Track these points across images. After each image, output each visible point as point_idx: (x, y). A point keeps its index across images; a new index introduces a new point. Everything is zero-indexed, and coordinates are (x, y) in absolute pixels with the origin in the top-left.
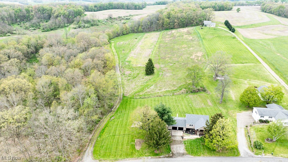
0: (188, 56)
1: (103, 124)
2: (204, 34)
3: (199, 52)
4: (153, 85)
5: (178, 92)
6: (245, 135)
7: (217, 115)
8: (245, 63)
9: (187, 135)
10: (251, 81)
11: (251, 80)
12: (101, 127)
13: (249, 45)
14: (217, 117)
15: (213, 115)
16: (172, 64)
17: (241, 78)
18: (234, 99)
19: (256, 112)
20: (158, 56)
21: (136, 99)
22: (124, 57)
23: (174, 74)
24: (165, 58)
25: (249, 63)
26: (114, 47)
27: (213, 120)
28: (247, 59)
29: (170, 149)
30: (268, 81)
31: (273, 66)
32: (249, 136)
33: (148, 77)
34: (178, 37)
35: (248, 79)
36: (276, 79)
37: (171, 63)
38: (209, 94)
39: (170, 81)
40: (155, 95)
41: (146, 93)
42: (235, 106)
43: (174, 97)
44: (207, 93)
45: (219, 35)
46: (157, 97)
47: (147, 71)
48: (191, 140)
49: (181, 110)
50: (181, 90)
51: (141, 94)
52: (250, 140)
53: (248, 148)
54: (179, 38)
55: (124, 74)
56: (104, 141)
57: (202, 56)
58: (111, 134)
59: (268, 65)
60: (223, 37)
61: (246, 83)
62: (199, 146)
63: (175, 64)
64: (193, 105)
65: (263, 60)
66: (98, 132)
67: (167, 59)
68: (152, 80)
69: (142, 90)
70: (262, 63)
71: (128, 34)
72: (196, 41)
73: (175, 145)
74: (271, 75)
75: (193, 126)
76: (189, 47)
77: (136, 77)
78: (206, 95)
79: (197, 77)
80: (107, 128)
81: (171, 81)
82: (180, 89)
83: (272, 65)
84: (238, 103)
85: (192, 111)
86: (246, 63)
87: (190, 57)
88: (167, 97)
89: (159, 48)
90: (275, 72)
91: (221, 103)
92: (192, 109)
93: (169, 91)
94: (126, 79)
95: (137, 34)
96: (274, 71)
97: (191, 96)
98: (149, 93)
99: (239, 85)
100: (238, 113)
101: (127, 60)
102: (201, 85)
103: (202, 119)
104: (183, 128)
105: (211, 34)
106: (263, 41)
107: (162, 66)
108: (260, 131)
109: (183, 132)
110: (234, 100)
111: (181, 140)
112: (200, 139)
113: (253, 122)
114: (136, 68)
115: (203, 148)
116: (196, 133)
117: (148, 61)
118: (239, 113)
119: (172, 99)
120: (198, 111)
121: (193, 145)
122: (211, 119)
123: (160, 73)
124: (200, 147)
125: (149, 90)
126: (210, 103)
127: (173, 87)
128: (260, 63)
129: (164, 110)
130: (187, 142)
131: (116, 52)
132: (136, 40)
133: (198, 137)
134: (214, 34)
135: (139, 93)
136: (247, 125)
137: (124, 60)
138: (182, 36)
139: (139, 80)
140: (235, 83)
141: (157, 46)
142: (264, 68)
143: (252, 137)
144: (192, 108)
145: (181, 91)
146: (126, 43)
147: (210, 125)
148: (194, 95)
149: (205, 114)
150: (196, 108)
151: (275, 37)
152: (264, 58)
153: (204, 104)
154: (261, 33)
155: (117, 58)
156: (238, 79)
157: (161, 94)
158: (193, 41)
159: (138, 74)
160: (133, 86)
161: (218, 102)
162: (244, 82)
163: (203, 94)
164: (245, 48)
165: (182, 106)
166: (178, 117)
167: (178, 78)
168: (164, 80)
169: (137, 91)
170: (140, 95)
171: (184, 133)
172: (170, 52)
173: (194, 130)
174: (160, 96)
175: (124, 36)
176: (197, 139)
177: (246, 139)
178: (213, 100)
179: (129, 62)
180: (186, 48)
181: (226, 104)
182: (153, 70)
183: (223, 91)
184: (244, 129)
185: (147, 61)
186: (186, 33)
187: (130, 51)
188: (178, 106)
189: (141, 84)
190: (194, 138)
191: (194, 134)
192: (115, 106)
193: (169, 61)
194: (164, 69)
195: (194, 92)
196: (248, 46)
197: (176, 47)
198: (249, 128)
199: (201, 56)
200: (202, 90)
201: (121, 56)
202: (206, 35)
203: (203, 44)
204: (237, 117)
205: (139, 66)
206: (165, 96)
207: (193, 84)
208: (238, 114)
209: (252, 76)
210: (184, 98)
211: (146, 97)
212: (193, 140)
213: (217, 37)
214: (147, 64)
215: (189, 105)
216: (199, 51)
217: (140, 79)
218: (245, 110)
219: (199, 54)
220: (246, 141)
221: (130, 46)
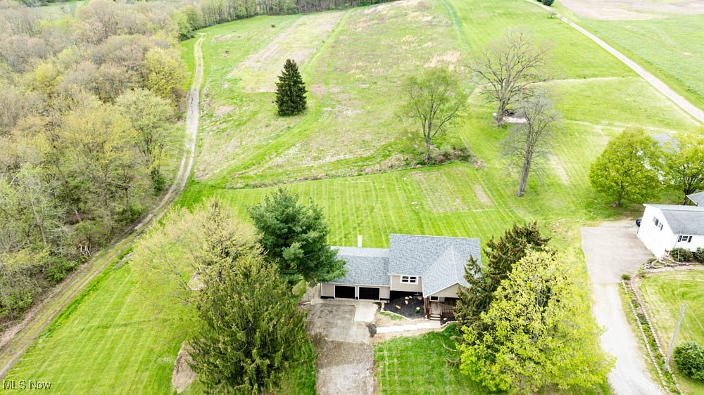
0: (419, 63)
1: (84, 279)
2: (467, 8)
3: (449, 52)
4: (297, 145)
5: (378, 163)
6: (627, 315)
7: (517, 233)
8: (589, 77)
9: (392, 318)
10: (616, 126)
11: (615, 124)
12: (70, 292)
13: (595, 32)
14: (514, 243)
15: (498, 238)
16: (368, 85)
17: (583, 117)
18: (565, 180)
19: (657, 222)
20: (326, 65)
21: (230, 191)
22: (223, 69)
23: (369, 112)
24: (348, 69)
25: (604, 76)
26: (202, 47)
27: (501, 259)
28: (595, 67)
29: (314, 384)
30: (668, 125)
31: (679, 82)
32: (642, 317)
33: (285, 121)
34: (392, 18)
35: (604, 122)
36: (693, 118)
37: (364, 82)
38: (482, 168)
39: (353, 132)
40: (299, 174)
41: (269, 168)
42: (572, 205)
43: (362, 180)
44: (472, 164)
45: (510, 10)
46: (304, 183)
47: (281, 102)
48: (407, 339)
49: (380, 223)
50: (385, 156)
51: (251, 174)
52: (649, 336)
53: (649, 375)
54: (394, 20)
55: (212, 116)
56: (56, 352)
57: (458, 61)
58: (95, 322)
59: (662, 80)
60: (521, 14)
61: (600, 131)
62: (437, 370)
63: (375, 83)
64: (424, 203)
65: (644, 68)
66: (50, 312)
67: (353, 71)
68: (296, 130)
69: (258, 162)
70: (642, 76)
71: (253, 16)
72: (442, 26)
73: (337, 364)
74: (675, 107)
75: (417, 280)
76: (421, 42)
77: (245, 123)
78: (469, 171)
79: (442, 111)
80: (93, 295)
81: (358, 132)
82: (383, 156)
83: (675, 81)
84: (581, 192)
85: (421, 226)
86: (594, 76)
87: (423, 66)
88: (337, 181)
89: (333, 47)
90: (687, 98)
91: (522, 195)
92: (420, 220)
93: (347, 162)
94: (215, 128)
95: (280, 17)
96: (682, 95)
97: (419, 175)
98: (280, 170)
99: (576, 138)
100: (586, 228)
101: (229, 76)
102: (453, 140)
103: (453, 252)
104: (377, 290)
105: (484, 7)
106: (634, 24)
107: (336, 90)
108: (683, 295)
109: (376, 307)
110: (565, 182)
111: (367, 340)
112: (441, 335)
113: (646, 258)
114: (250, 98)
115: (452, 377)
116: (428, 311)
117: (285, 71)
118: (590, 229)
119: (355, 187)
120: (442, 226)
121: (412, 364)
122: (488, 254)
123: (325, 109)
124: (442, 375)
125: (280, 160)
126: (484, 195)
127: (361, 148)
128: (638, 75)
129: (290, 219)
130: (389, 350)
131: (203, 58)
132: (273, 29)
133: (435, 325)
134: (496, 8)
135: (247, 171)
136: (627, 274)
137: (222, 76)
138: (402, 15)
139: (253, 132)
140: (562, 133)
141: (330, 41)
142: (650, 88)
143: (654, 320)
144: (421, 215)
145: (388, 162)
146: (239, 37)
147: (483, 278)
148: (429, 171)
149: (465, 234)
150: (436, 215)
151: (665, 17)
152: (647, 64)
153: (464, 199)
154: (624, 9)
155: (202, 73)
156: (573, 122)
157: (319, 170)
158: (435, 25)
159: (255, 113)
160: (229, 149)
161: (509, 191)
162: (593, 128)
163: (460, 169)
164: (585, 40)
165: (385, 207)
166: (363, 247)
167: (381, 121)
168: (334, 128)
169: (238, 164)
170: (248, 178)
171: (382, 310)
172: (366, 55)
173: (420, 298)
174: (317, 179)
175: (239, 21)
176: (433, 335)
177: (634, 331)
178: (494, 185)
179: (236, 81)
180: (413, 43)
181: (541, 197)
182: (302, 99)
183: (529, 152)
184: (617, 288)
185: (279, 70)
186: (415, 7)
187: (247, 53)
188: (372, 209)
189: (256, 143)
190: (417, 334)
191: (421, 314)
192: (150, 215)
193: (357, 77)
194: (340, 96)
195: (429, 162)
196: (595, 35)
197: (384, 41)
198: (636, 283)
199: (455, 60)
200: (458, 157)
201: (213, 68)
202: (472, 12)
203: (463, 33)
204: (583, 243)
205: (262, 91)
206: (333, 177)
207: (428, 139)
208: (584, 230)
209: (617, 111)
210: (396, 183)
211: (266, 181)
212: (414, 339)
213: (504, 14)
214: (281, 78)
215: (411, 205)
216: (449, 49)
217: (258, 126)
218: (609, 216)
219: (452, 57)
220: (634, 343)
221: (250, 42)
